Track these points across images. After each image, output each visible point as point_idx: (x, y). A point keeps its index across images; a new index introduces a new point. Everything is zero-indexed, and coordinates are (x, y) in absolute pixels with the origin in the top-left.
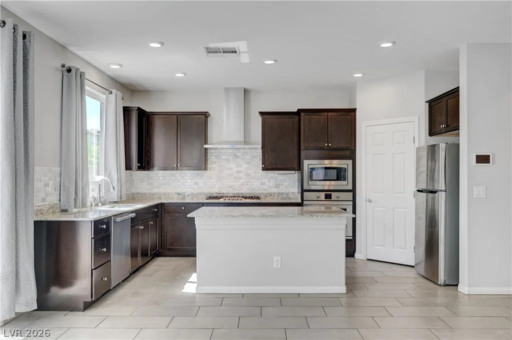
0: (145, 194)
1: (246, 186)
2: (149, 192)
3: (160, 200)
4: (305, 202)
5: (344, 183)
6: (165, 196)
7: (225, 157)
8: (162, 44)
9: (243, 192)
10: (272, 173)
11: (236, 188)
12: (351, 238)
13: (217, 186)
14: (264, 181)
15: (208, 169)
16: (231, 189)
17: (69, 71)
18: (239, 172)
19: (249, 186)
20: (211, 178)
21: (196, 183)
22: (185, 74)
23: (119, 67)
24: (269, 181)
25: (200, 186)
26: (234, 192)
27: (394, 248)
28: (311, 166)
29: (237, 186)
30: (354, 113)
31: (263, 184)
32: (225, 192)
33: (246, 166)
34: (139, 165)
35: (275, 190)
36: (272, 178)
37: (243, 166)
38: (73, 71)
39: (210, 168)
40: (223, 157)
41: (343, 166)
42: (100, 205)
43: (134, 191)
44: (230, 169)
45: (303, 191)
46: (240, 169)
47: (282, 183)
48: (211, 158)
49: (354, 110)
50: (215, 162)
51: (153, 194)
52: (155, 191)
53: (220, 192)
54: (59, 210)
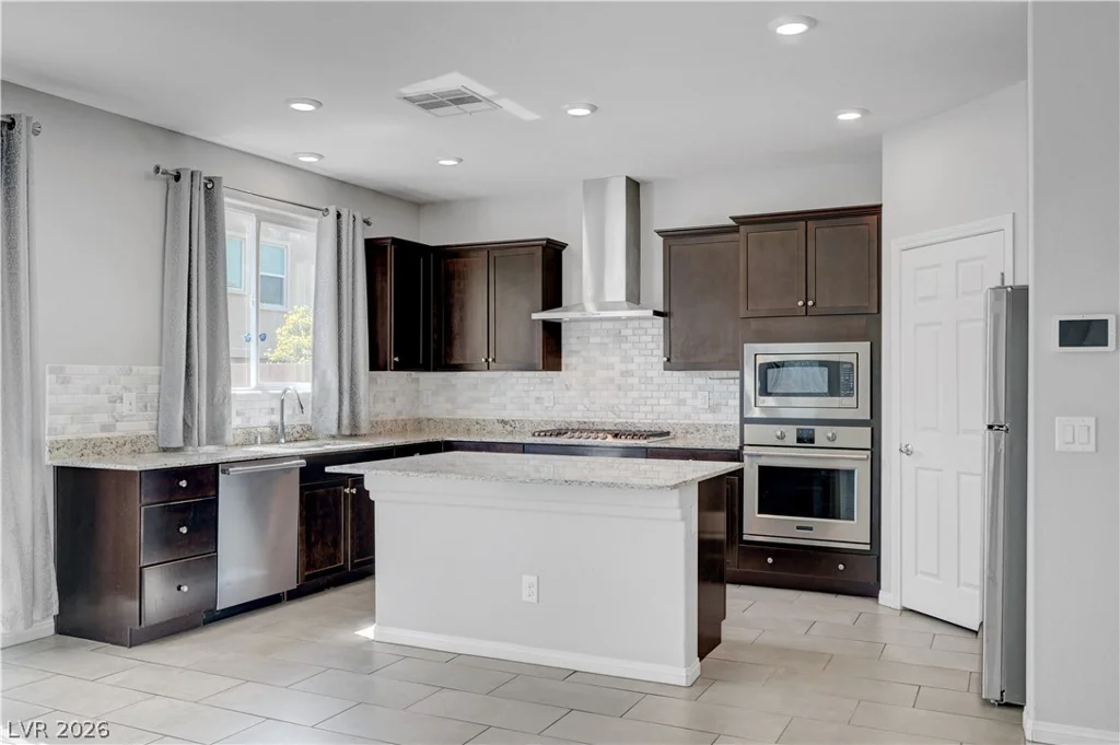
0: (442, 421)
1: (643, 409)
2: (450, 417)
3: (469, 434)
4: (747, 450)
5: (851, 401)
6: (478, 427)
7: (598, 340)
8: (319, 104)
9: (636, 421)
10: (700, 376)
11: (621, 411)
12: (868, 547)
13: (580, 407)
14: (683, 395)
15: (563, 367)
16: (611, 415)
17: (177, 178)
18: (625, 374)
19: (648, 409)
20: (568, 388)
21: (538, 398)
22: (460, 160)
23: (315, 160)
24: (695, 396)
25: (546, 405)
26: (618, 421)
27: (958, 586)
28: (761, 360)
29: (623, 408)
30: (875, 217)
31: (681, 402)
32: (597, 420)
33: (642, 360)
34: (397, 359)
35: (708, 418)
36: (701, 388)
37: (637, 360)
38: (185, 179)
39: (567, 365)
40: (592, 340)
41: (843, 358)
42: (283, 441)
43: (422, 413)
44: (609, 367)
45: (744, 421)
46: (632, 367)
47: (724, 402)
48: (569, 341)
49: (876, 210)
50: (577, 352)
51: (455, 421)
52: (461, 414)
53: (586, 420)
54: (156, 449)
